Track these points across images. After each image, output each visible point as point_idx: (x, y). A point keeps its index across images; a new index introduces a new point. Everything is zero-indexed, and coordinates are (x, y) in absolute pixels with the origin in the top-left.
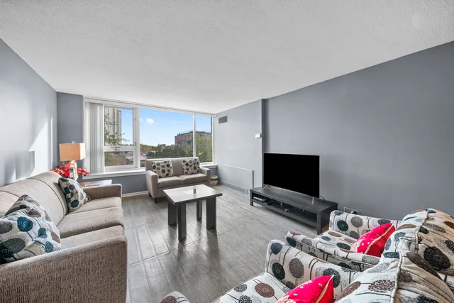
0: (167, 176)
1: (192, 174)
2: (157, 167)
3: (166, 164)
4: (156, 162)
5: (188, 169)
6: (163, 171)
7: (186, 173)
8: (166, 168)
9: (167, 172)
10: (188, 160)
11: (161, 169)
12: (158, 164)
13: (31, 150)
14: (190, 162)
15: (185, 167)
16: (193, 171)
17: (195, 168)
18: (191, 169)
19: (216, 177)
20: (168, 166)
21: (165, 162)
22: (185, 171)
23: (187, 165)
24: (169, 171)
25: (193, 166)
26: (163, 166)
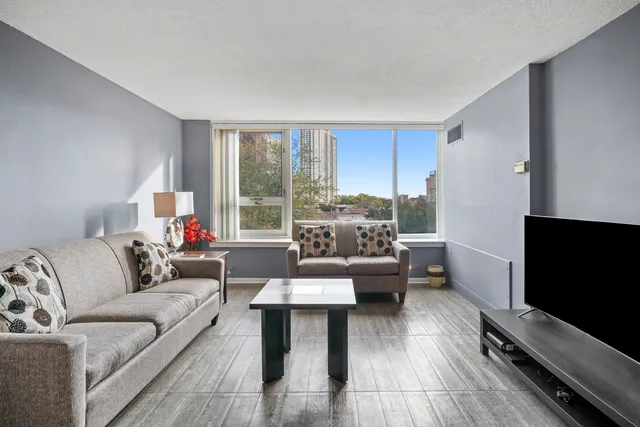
0: (323, 254)
1: (374, 255)
2: (307, 235)
3: (322, 232)
4: (306, 227)
5: (364, 245)
6: (317, 245)
7: (362, 254)
8: (322, 240)
9: (323, 247)
10: (368, 226)
11: (313, 240)
12: (309, 231)
13: (131, 201)
14: (372, 230)
15: (360, 240)
16: (376, 249)
17: (380, 244)
18: (372, 247)
19: (439, 269)
20: (327, 235)
21: (323, 228)
22: (360, 248)
23: (364, 235)
24: (327, 245)
25: (376, 239)
26: (317, 236)
